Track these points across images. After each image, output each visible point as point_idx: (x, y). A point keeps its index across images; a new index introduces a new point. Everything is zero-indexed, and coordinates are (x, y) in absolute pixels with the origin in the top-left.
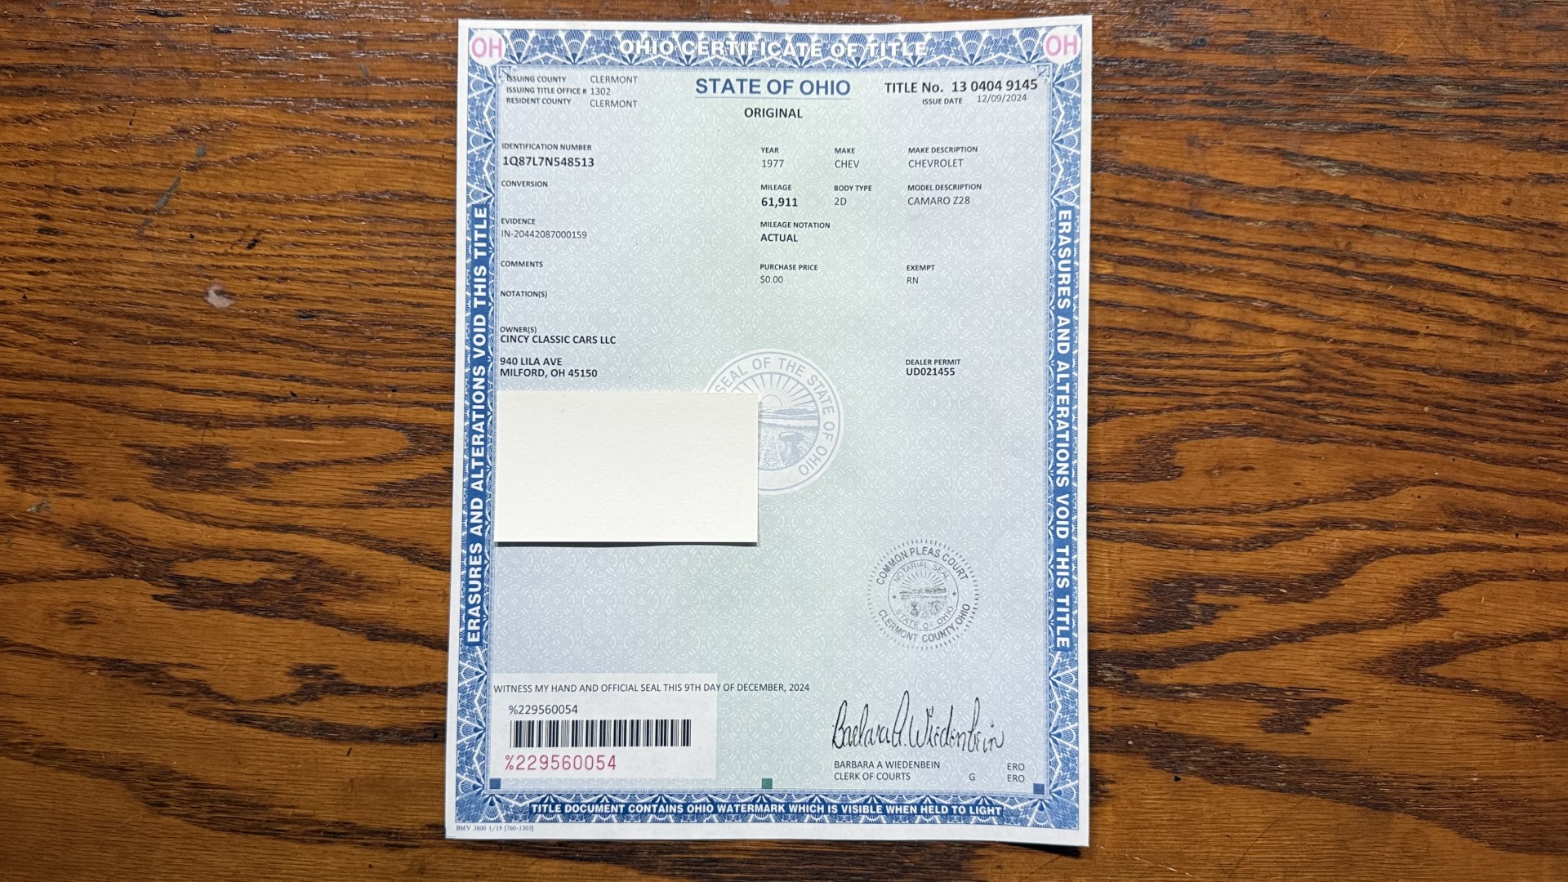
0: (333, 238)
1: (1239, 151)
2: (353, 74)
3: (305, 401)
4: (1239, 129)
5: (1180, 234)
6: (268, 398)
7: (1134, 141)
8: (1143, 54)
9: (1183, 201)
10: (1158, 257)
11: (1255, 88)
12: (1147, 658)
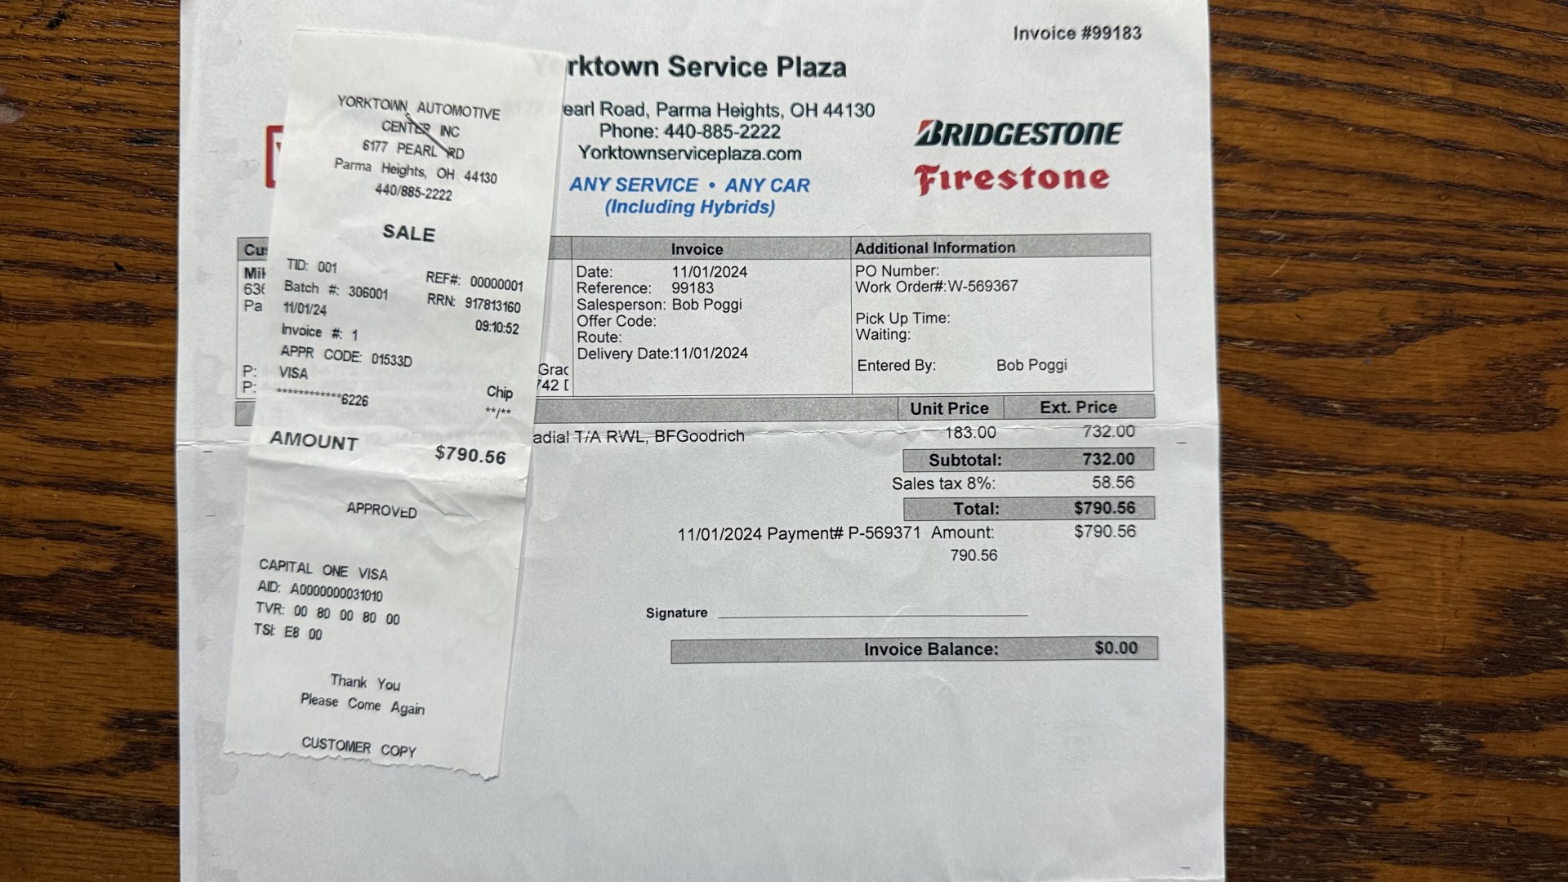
3: (135, 278)
6: (77, 273)
12: (1497, 715)
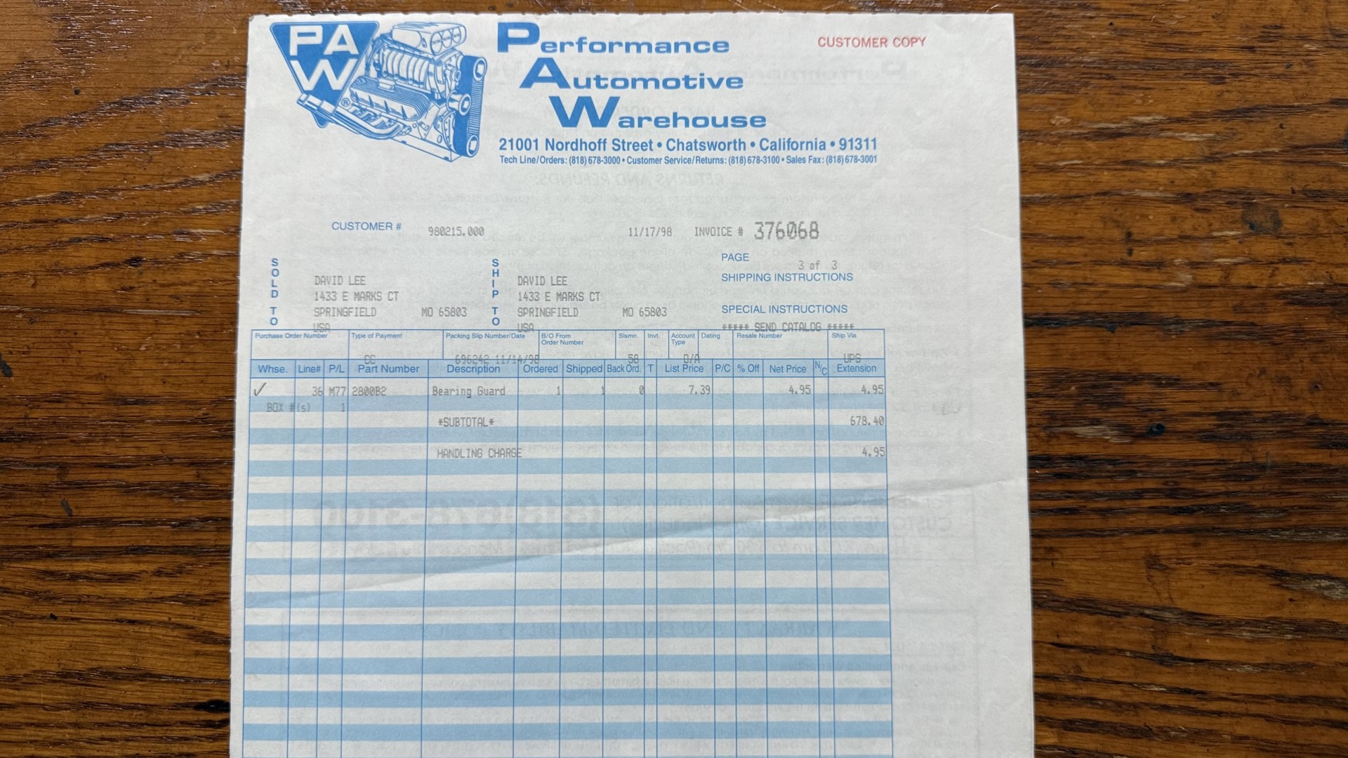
0: (30, 733)
1: (1213, 572)
2: (52, 512)
4: (1212, 543)
5: (1139, 686)
7: (1075, 566)
8: (1083, 449)
9: (1143, 643)
10: (1115, 719)
11: (1232, 487)
